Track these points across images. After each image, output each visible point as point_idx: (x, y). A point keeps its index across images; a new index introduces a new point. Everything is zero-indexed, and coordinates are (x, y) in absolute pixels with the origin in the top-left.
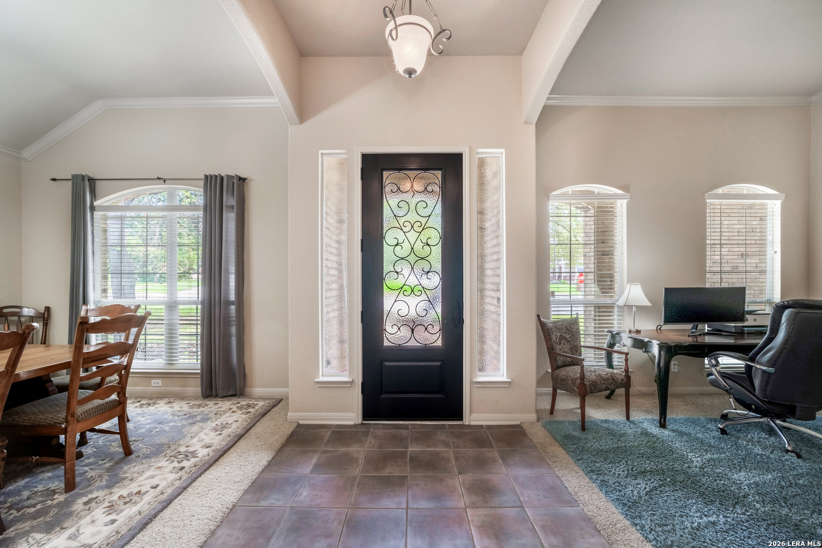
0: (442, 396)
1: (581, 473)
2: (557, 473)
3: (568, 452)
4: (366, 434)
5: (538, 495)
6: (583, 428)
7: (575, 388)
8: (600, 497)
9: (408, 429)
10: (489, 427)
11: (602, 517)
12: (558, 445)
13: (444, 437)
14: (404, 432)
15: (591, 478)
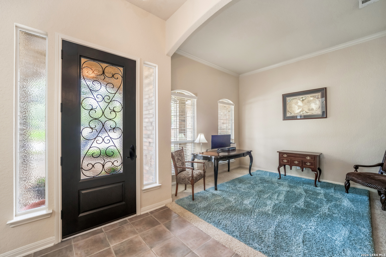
0: (124, 203)
1: (203, 221)
2: (194, 225)
3: (193, 213)
4: (70, 249)
5: (194, 241)
6: (193, 199)
7: (189, 182)
8: (216, 230)
9: (103, 232)
10: (152, 212)
11: (222, 239)
12: (187, 211)
13: (129, 228)
14: (101, 235)
15: (208, 222)
